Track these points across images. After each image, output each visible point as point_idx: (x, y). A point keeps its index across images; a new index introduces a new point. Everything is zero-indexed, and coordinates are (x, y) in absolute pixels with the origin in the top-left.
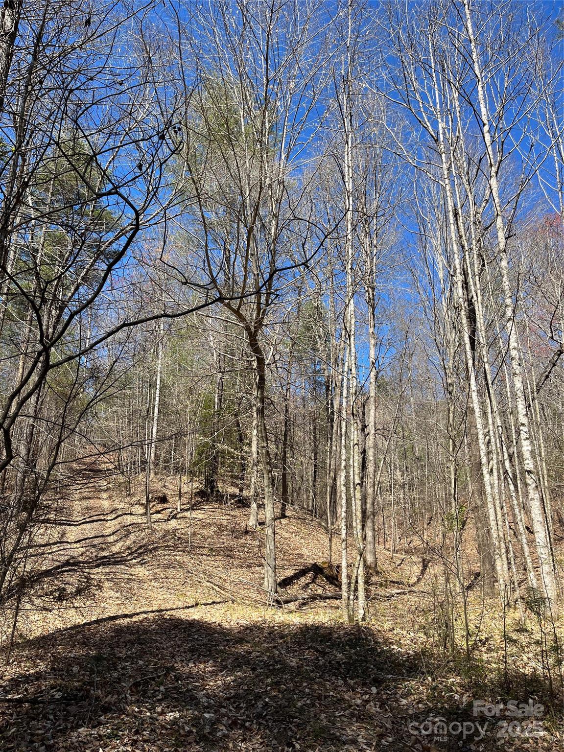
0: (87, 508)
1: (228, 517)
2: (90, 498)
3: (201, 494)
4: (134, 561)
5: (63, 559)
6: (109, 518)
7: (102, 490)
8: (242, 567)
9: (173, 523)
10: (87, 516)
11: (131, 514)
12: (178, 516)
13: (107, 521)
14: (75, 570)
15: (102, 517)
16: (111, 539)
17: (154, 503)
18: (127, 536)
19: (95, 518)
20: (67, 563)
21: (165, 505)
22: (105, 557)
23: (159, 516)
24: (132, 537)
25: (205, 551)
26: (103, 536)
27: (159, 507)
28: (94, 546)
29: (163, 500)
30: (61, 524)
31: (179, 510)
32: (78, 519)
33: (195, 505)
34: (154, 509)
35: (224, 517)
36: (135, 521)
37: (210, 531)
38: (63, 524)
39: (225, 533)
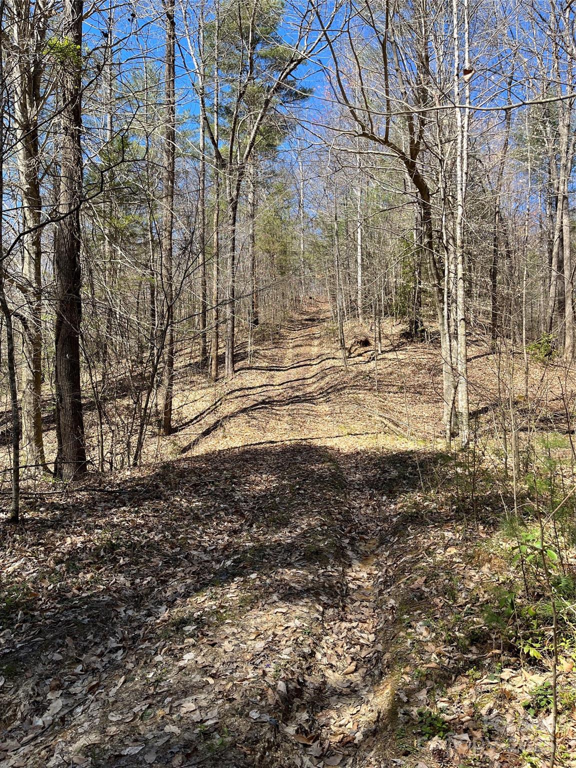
0: (297, 355)
1: (430, 356)
2: (301, 346)
3: (406, 335)
4: (322, 399)
5: (260, 399)
6: (315, 363)
7: (315, 338)
8: (428, 402)
9: (372, 364)
10: (296, 362)
11: (333, 358)
12: (379, 357)
13: (312, 365)
14: (266, 408)
15: (308, 362)
16: (310, 381)
17: (357, 347)
18: (322, 378)
19: (302, 363)
20: (263, 402)
21: (368, 348)
22: (297, 397)
23: (361, 358)
24: (327, 379)
25: (395, 389)
26: (304, 379)
27: (361, 350)
28: (292, 388)
29: (366, 343)
30: (270, 370)
31: (380, 352)
32: (287, 365)
33: (398, 346)
34: (357, 353)
35: (426, 357)
36: (336, 365)
37: (408, 371)
38: (273, 370)
39: (423, 371)
